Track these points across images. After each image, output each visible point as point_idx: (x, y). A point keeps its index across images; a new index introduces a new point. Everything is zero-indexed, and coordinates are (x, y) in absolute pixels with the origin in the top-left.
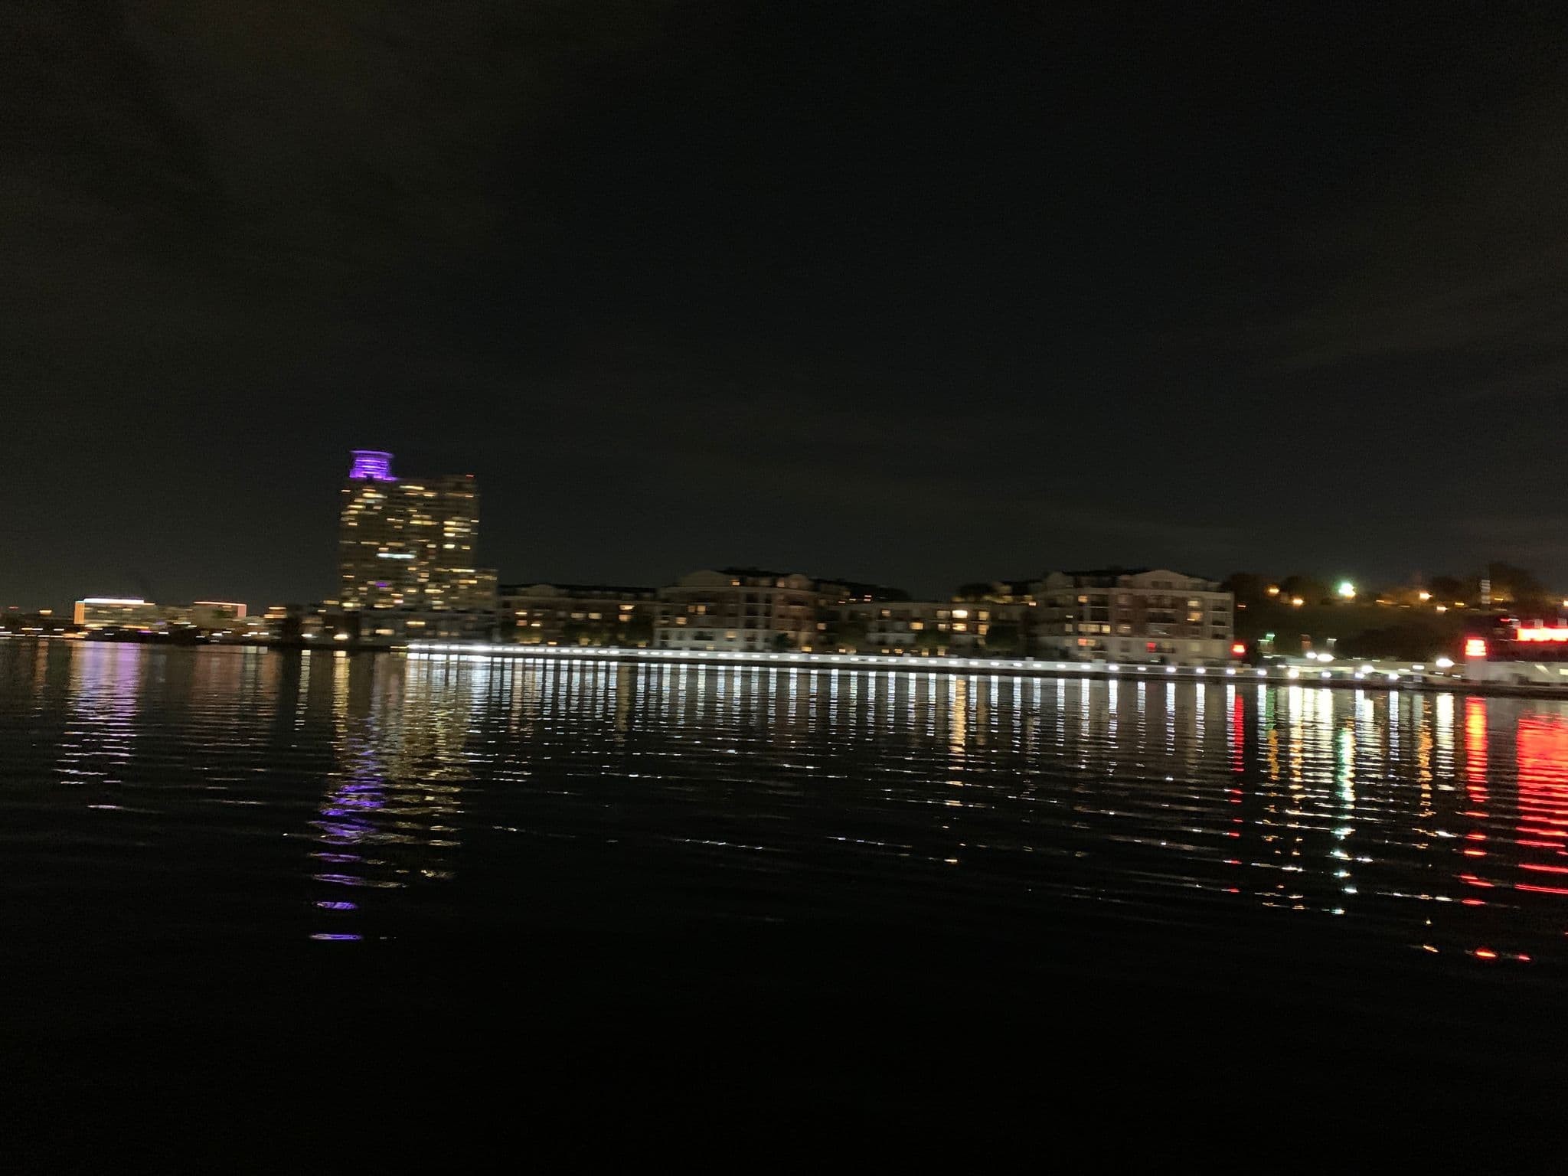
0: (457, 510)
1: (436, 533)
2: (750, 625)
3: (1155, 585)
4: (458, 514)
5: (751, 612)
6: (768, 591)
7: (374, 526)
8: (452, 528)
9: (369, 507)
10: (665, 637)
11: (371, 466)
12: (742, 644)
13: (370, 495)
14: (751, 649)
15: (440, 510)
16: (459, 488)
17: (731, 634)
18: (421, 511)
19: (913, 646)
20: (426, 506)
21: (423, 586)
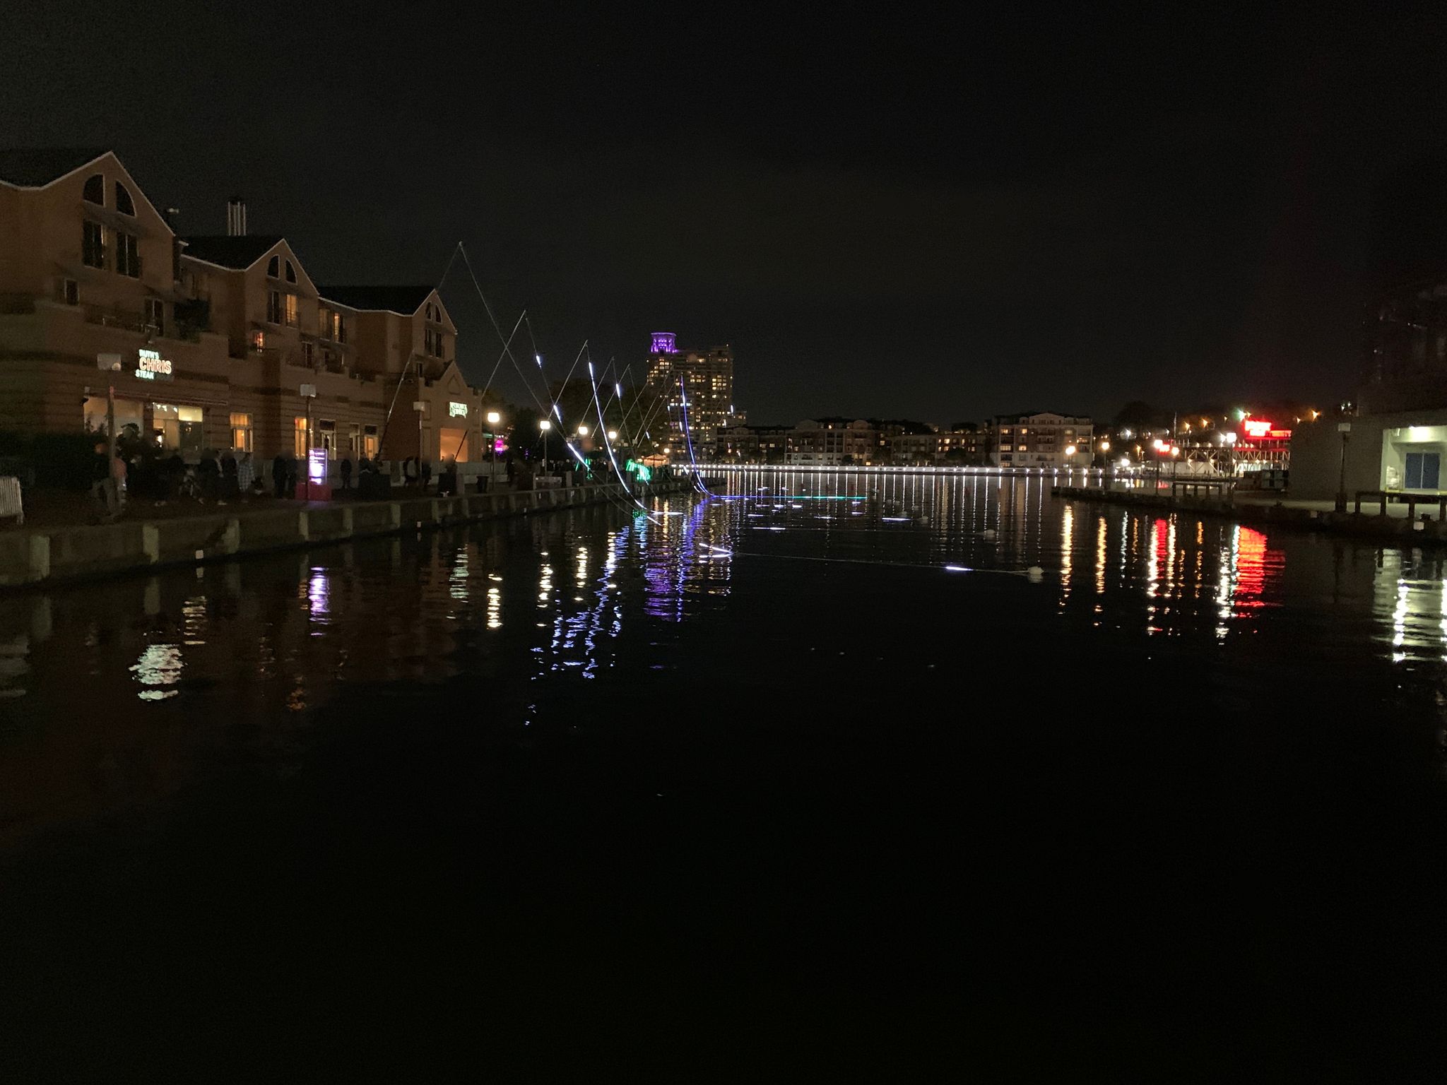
0: (720, 370)
1: (707, 387)
2: (830, 451)
3: (1043, 422)
4: (719, 373)
5: (831, 443)
6: (840, 431)
7: (665, 385)
8: (716, 383)
9: (661, 372)
10: (789, 457)
11: (663, 343)
12: (825, 461)
13: (664, 364)
14: (832, 464)
15: (708, 371)
16: (720, 354)
17: (821, 456)
18: (696, 373)
19: (912, 460)
20: (699, 369)
21: (698, 425)
